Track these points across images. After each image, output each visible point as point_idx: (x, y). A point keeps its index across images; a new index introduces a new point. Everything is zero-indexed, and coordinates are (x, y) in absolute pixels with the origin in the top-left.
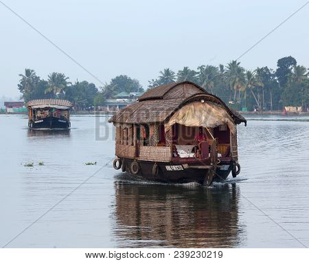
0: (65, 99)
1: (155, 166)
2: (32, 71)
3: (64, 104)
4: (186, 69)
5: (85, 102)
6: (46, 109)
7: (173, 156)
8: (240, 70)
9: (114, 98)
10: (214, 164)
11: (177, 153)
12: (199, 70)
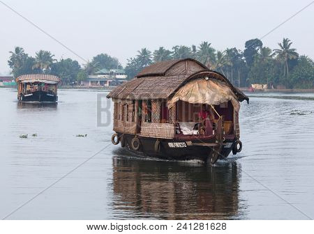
0: (51, 74)
1: (157, 142)
2: (21, 49)
3: (52, 79)
4: (161, 48)
5: (69, 77)
6: (35, 83)
7: (176, 133)
8: (211, 51)
9: (95, 74)
10: (219, 141)
11: (180, 129)
12: (174, 50)
